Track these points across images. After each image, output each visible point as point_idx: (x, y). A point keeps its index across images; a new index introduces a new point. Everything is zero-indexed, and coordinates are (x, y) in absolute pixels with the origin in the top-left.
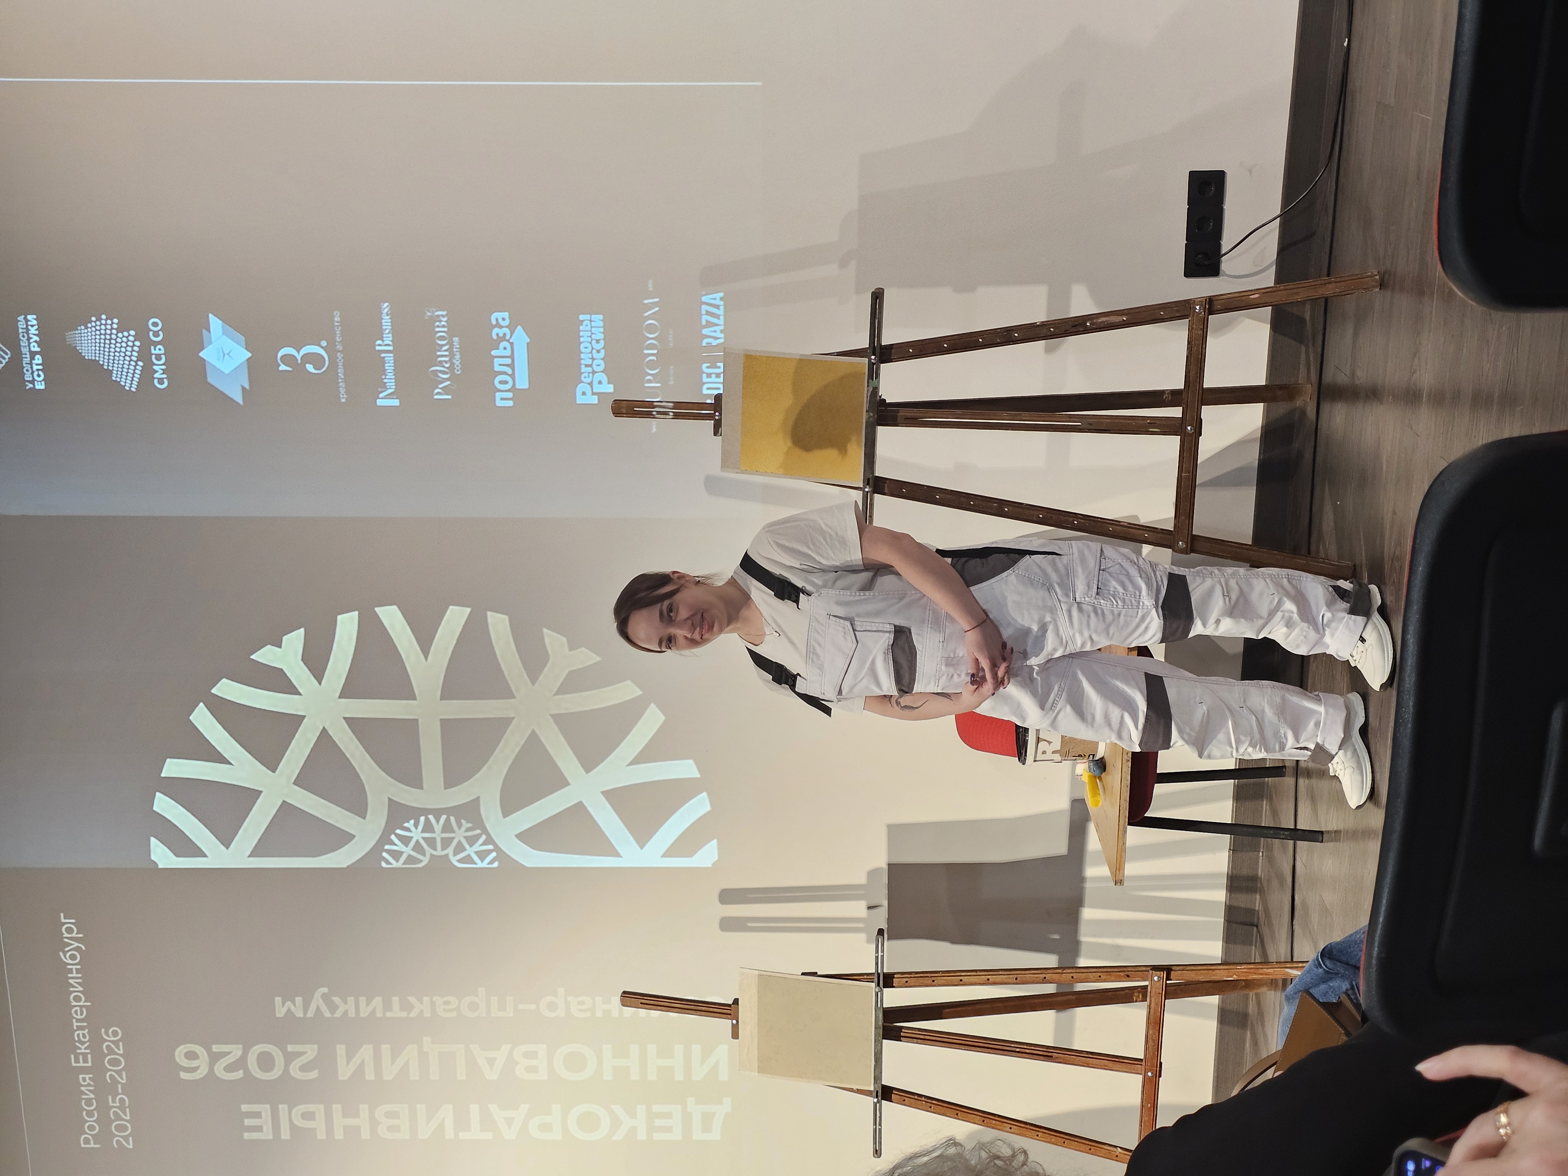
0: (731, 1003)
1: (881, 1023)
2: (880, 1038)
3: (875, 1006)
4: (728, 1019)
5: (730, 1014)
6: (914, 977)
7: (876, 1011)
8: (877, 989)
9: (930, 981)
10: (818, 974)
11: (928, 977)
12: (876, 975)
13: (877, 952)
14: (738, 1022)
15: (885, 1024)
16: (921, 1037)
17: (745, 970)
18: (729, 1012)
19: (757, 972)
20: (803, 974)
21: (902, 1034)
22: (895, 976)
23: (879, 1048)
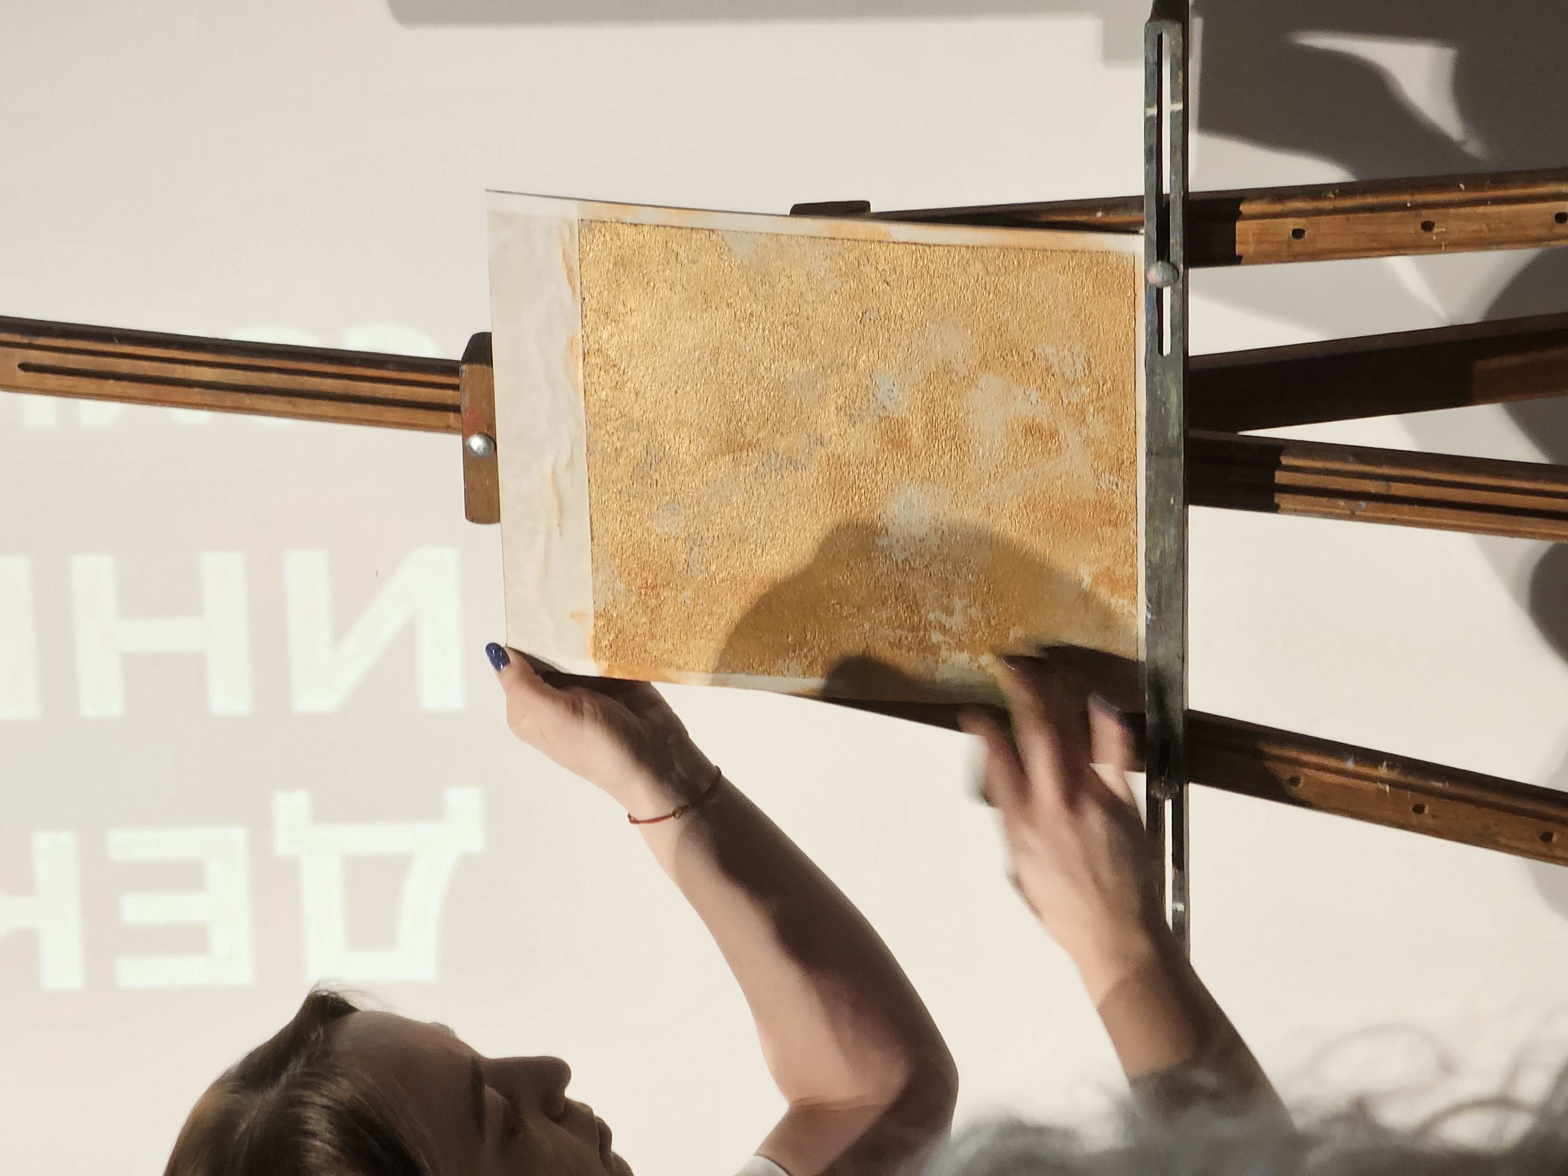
0: (456, 352)
1: (1175, 430)
2: (1175, 500)
3: (1149, 351)
4: (448, 429)
5: (456, 409)
6: (1335, 212)
7: (1150, 373)
8: (1157, 274)
9: (1410, 228)
10: (874, 209)
11: (1402, 207)
12: (1150, 208)
13: (1154, 96)
14: (491, 440)
15: (1196, 433)
16: (1372, 487)
17: (517, 205)
18: (448, 396)
19: (573, 212)
20: (800, 210)
21: (1281, 477)
22: (1244, 208)
23: (1169, 542)
